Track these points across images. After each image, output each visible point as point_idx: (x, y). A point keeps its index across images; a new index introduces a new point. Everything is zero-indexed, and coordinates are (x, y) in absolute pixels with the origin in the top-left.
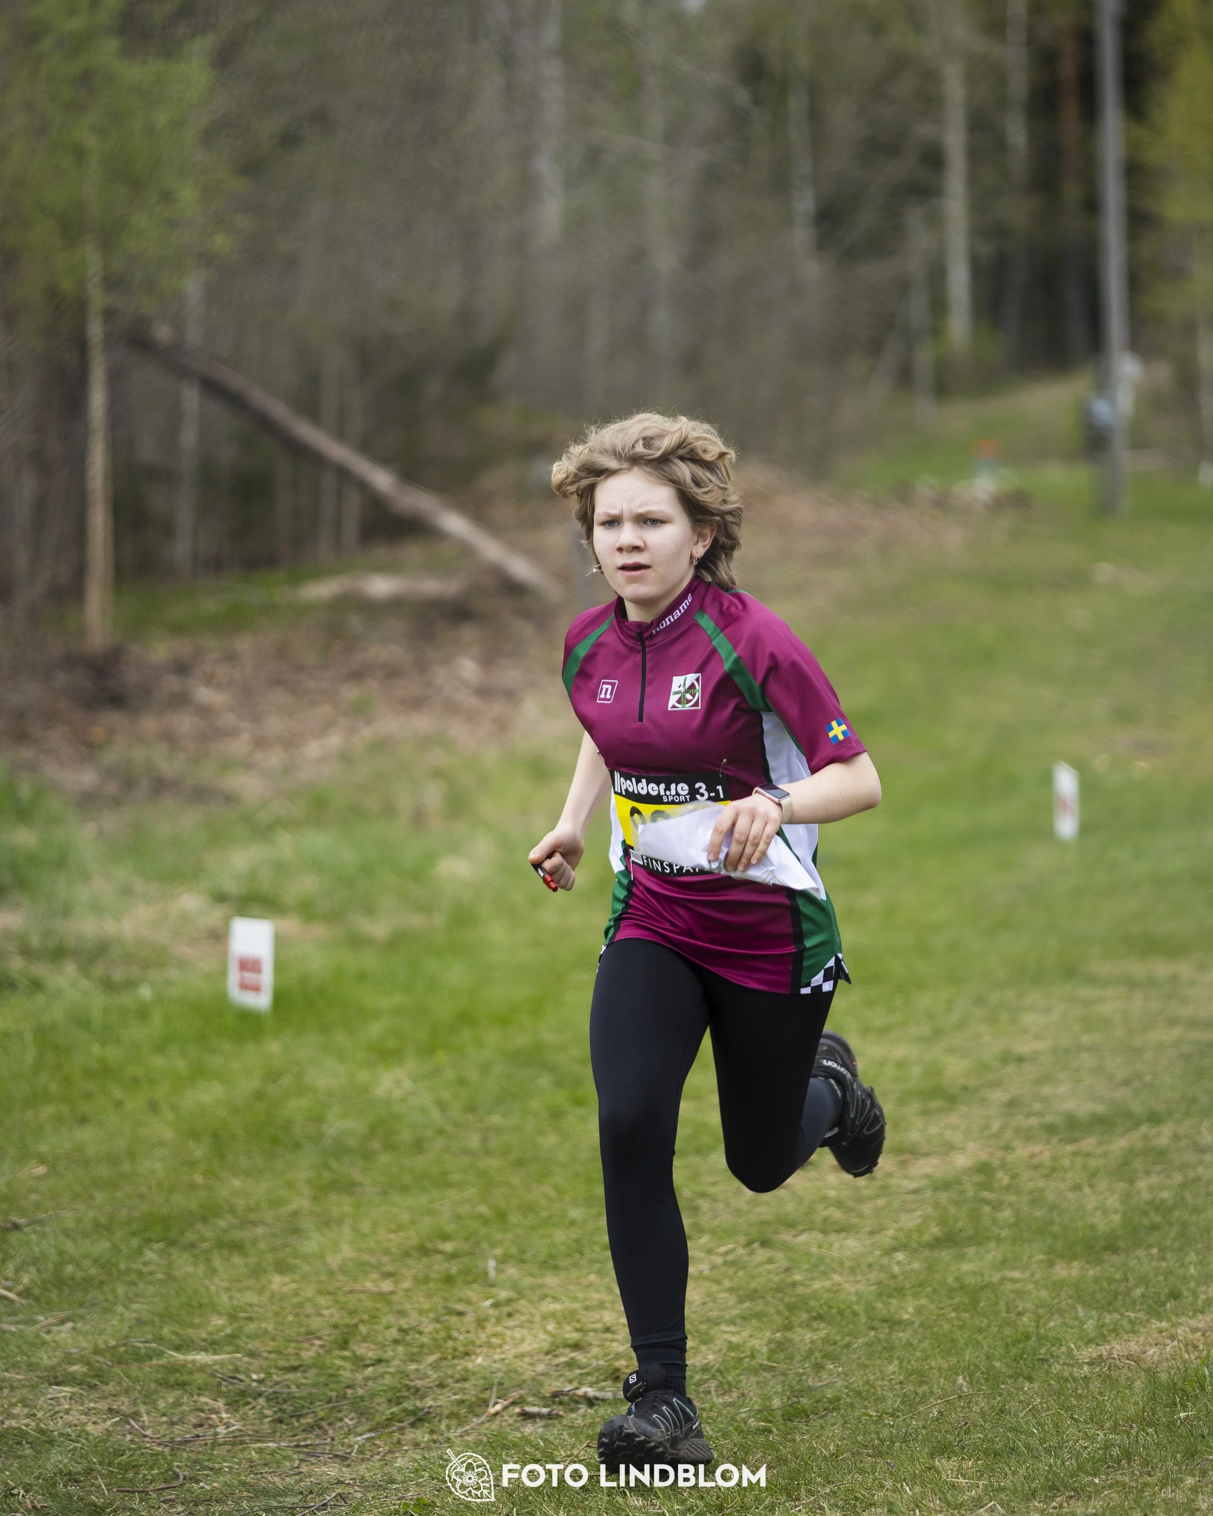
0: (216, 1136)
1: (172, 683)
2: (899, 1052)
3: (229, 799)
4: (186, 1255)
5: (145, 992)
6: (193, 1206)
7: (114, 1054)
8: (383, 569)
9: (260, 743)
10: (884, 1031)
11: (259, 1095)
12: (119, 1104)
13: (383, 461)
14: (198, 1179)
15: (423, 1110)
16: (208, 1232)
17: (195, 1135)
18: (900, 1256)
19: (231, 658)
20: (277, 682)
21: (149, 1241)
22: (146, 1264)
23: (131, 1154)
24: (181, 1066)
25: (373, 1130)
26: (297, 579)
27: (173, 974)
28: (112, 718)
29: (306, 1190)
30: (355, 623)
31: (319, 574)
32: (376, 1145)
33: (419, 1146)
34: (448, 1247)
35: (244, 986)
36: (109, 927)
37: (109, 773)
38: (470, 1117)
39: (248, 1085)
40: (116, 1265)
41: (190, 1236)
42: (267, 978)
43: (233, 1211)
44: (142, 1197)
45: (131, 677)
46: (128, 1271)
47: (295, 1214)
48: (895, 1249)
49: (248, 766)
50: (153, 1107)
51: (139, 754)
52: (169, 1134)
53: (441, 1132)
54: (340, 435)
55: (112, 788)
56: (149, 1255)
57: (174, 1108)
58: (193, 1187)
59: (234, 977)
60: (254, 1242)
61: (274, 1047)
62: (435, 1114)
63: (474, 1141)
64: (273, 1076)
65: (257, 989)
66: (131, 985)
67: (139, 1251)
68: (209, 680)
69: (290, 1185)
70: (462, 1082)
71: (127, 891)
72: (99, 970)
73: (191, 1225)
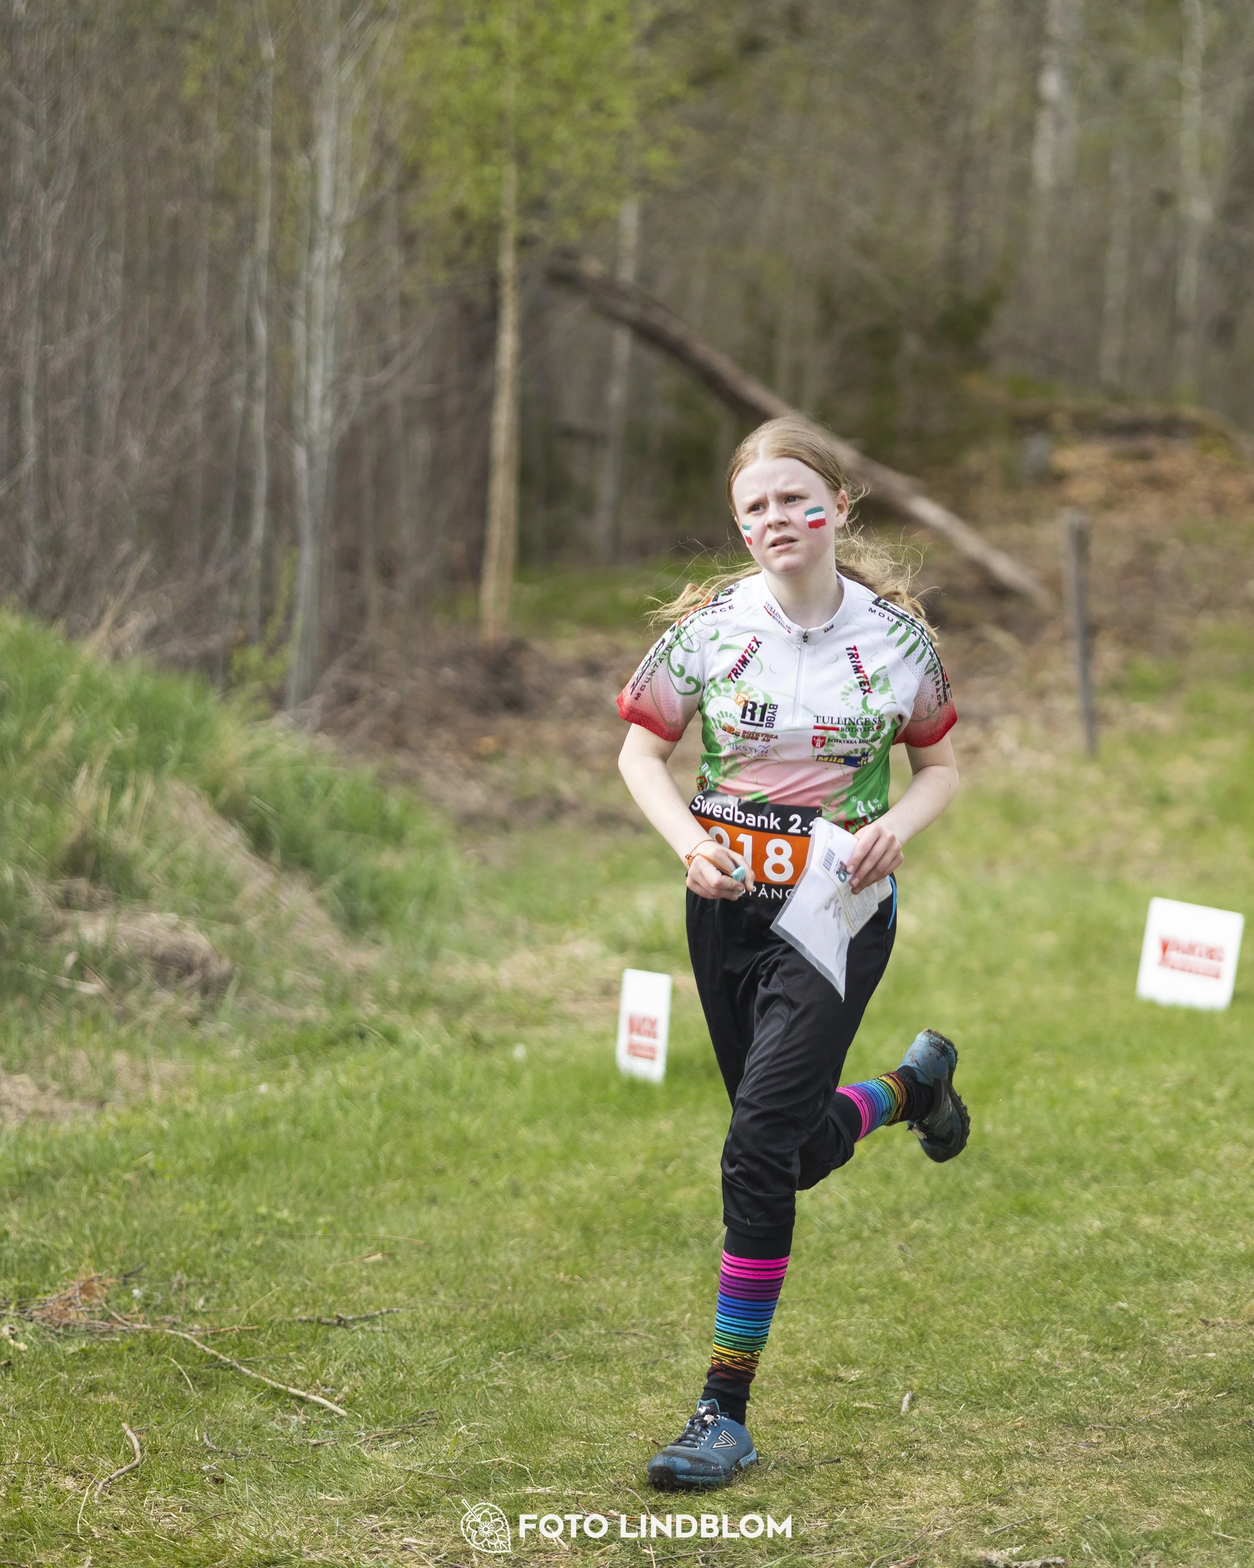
0: (586, 1229)
1: (582, 685)
3: (640, 827)
4: (540, 1368)
5: (519, 1052)
6: (553, 1310)
7: (473, 1125)
11: (642, 1181)
12: (475, 1183)
13: (845, 435)
14: (562, 1277)
16: (569, 1341)
17: (562, 1225)
21: (497, 1348)
22: (492, 1375)
23: (484, 1244)
24: (552, 1140)
27: (554, 1032)
28: (509, 723)
34: (854, 1375)
35: (634, 1050)
36: (484, 972)
37: (499, 789)
39: (631, 1169)
40: (457, 1374)
41: (547, 1345)
42: (661, 1043)
45: (532, 676)
47: (674, 1324)
50: (515, 1190)
51: (536, 771)
52: (531, 1223)
54: (796, 401)
55: (501, 807)
56: (495, 1365)
57: (541, 1191)
58: (555, 1285)
59: (624, 1038)
60: (623, 1357)
61: (665, 1125)
64: (662, 1160)
65: (650, 1055)
66: (505, 1043)
67: (484, 1359)
70: (887, 1178)
71: (508, 932)
72: (466, 1023)
73: (548, 1333)
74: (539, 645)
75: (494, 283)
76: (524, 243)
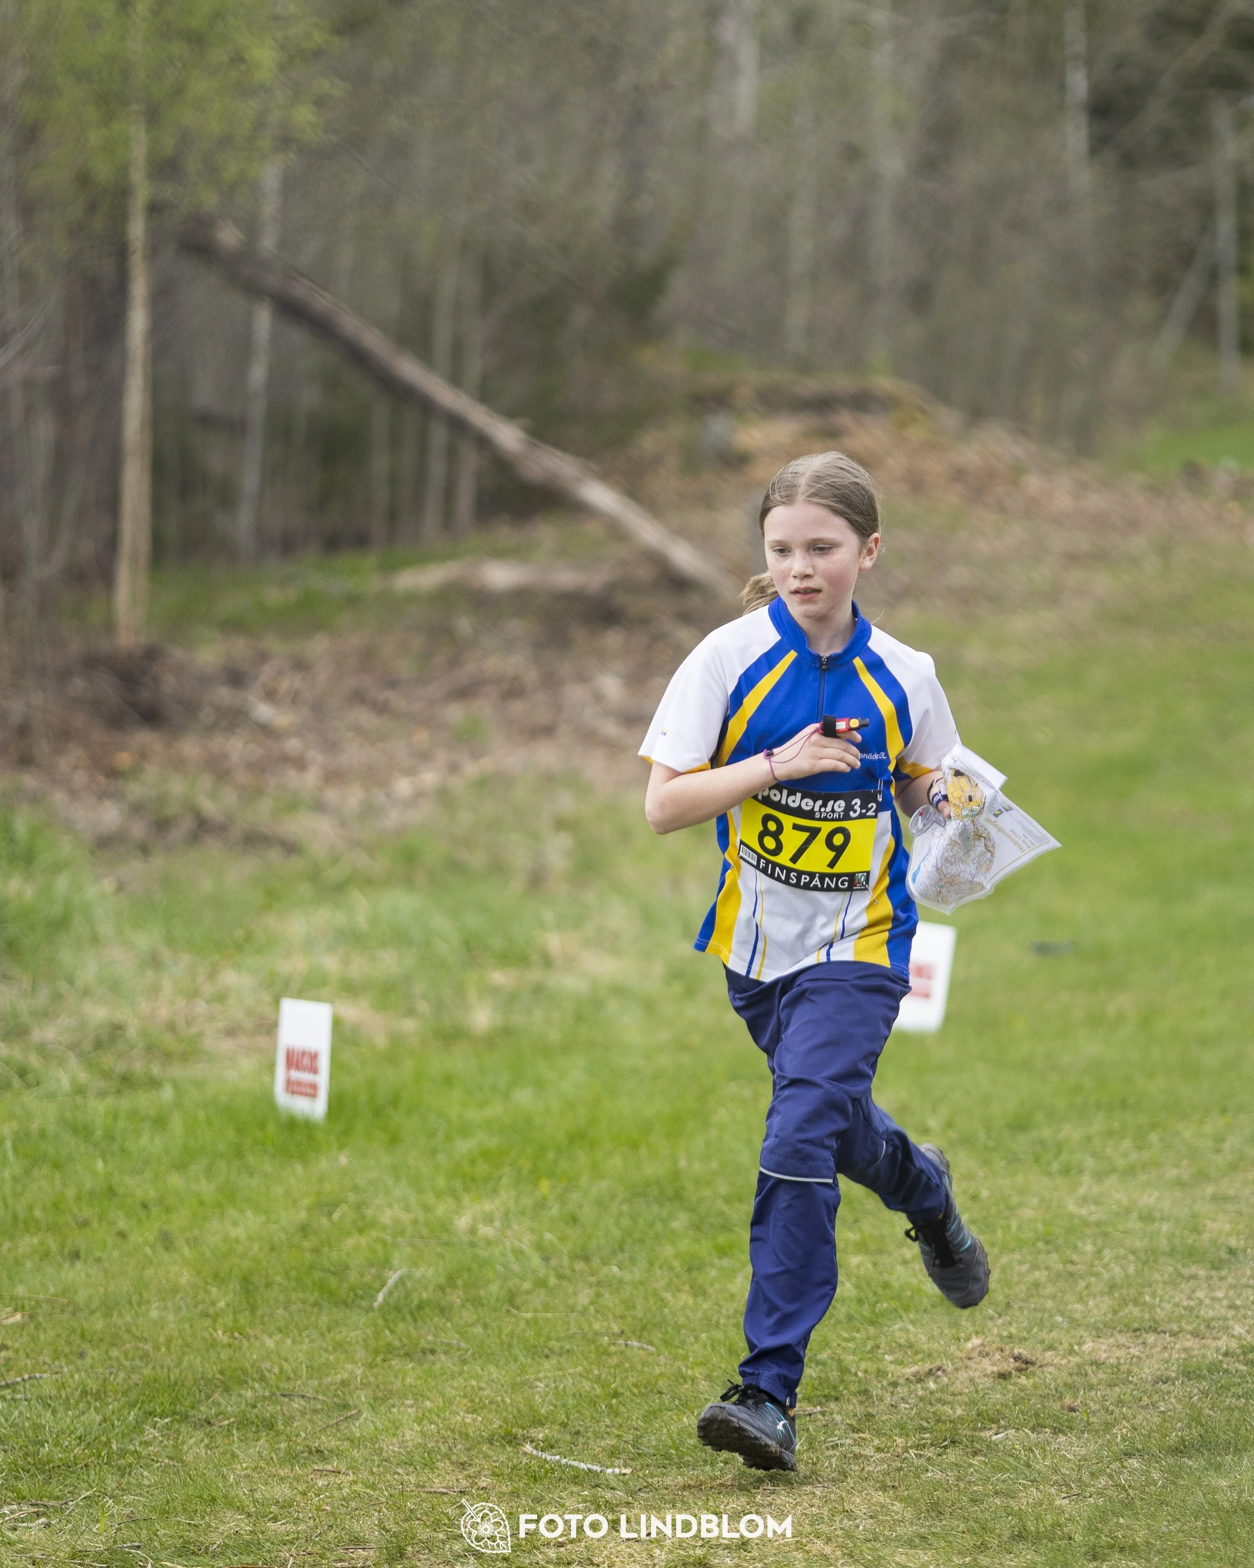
0: (246, 1281)
1: (224, 695)
2: (1148, 1199)
3: (291, 848)
4: (199, 1434)
5: (167, 1093)
6: (212, 1371)
8: (500, 554)
9: (333, 777)
10: (1131, 1171)
11: (304, 1229)
12: (122, 1235)
13: (510, 414)
14: (220, 1335)
15: (518, 1253)
16: (230, 1405)
17: (219, 1279)
18: (1134, 1463)
19: (301, 665)
20: (359, 697)
21: (151, 1414)
22: (147, 1444)
24: (207, 1188)
25: (451, 1280)
26: (390, 567)
27: (202, 1070)
28: (144, 737)
29: (361, 1354)
30: (464, 625)
31: (423, 559)
32: (456, 1297)
33: (511, 1299)
35: (293, 1087)
37: (137, 809)
38: (580, 1266)
39: (293, 1217)
40: (108, 1443)
41: (207, 1409)
42: (323, 1079)
43: (263, 1379)
44: (145, 1356)
45: (170, 685)
46: (123, 1453)
47: (344, 1383)
48: (1129, 1455)
49: (319, 806)
50: (166, 1241)
51: (177, 787)
52: (185, 1278)
53: (541, 1283)
54: (455, 379)
55: (138, 830)
56: (150, 1433)
57: (193, 1242)
58: (213, 1344)
59: (281, 1075)
60: (289, 1420)
62: (536, 1260)
63: (584, 1298)
64: (327, 1206)
65: (311, 1091)
66: (150, 1082)
67: (138, 1427)
68: (270, 696)
69: (338, 1346)
70: (571, 1220)
71: (152, 963)
72: (108, 1061)
73: (208, 1397)
74: (177, 653)
75: (122, 253)
76: (154, 209)
